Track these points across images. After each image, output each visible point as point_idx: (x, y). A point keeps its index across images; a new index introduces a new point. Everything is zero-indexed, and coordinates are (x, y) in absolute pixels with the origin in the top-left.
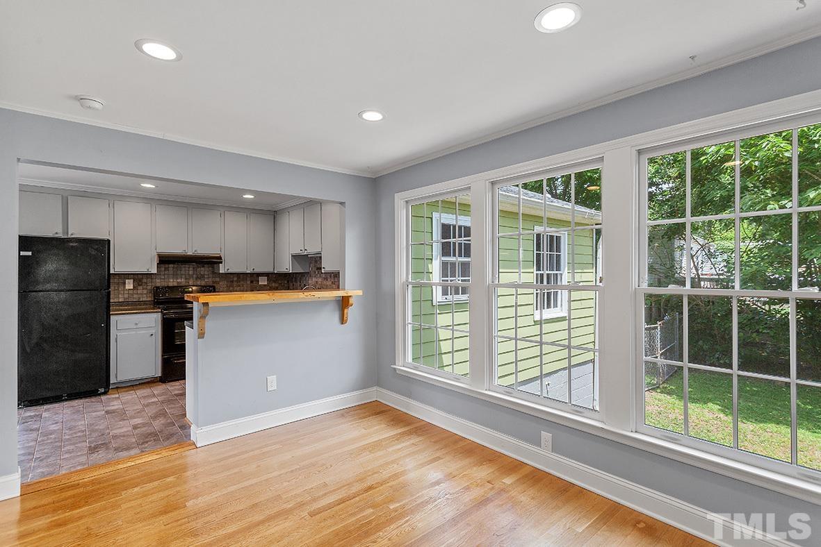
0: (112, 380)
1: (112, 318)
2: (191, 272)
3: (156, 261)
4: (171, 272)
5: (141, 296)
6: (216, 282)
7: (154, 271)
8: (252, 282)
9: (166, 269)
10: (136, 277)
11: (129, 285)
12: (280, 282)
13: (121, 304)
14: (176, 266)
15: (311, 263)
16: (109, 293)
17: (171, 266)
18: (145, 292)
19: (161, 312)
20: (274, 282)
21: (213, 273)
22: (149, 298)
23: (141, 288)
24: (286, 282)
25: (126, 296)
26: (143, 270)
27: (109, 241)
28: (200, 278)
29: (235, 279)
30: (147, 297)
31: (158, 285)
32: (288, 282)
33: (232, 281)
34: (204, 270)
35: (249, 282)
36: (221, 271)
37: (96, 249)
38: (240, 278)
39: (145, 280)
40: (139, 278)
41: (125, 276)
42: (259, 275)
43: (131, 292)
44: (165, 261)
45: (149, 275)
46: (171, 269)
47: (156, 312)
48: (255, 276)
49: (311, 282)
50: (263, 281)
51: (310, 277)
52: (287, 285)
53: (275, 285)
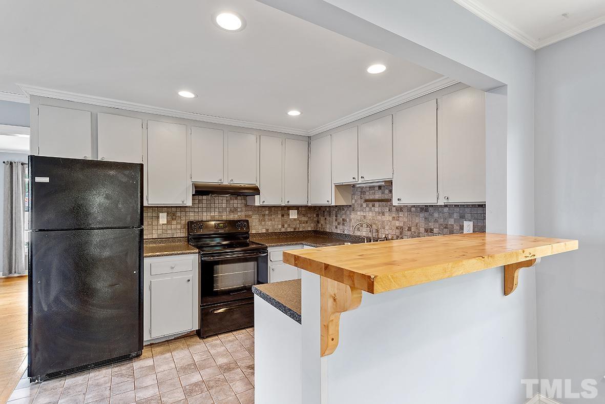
0: (146, 337)
1: (147, 262)
2: (224, 205)
3: (191, 192)
4: (204, 205)
5: (174, 231)
6: (250, 216)
7: (189, 203)
8: (283, 216)
9: (200, 201)
10: (170, 210)
11: (163, 218)
12: (309, 216)
13: (154, 240)
14: (209, 197)
15: (354, 194)
16: (142, 231)
17: (204, 197)
18: (179, 227)
19: (199, 252)
20: (304, 215)
21: (246, 205)
22: (182, 234)
23: (174, 222)
24: (315, 216)
25: (160, 232)
26: (178, 202)
27: (142, 165)
28: (233, 212)
29: (267, 212)
30: (180, 233)
31: (192, 219)
32: (318, 215)
33: (264, 215)
34: (237, 203)
35: (280, 216)
36: (257, 204)
37: (128, 176)
38: (271, 211)
39: (178, 214)
40: (173, 211)
41: (159, 209)
42: (290, 208)
43: (164, 227)
44: (201, 191)
45: (183, 208)
46: (204, 202)
47: (194, 253)
48: (286, 209)
49: (355, 217)
50: (293, 215)
51: (353, 210)
52: (315, 219)
53: (304, 219)
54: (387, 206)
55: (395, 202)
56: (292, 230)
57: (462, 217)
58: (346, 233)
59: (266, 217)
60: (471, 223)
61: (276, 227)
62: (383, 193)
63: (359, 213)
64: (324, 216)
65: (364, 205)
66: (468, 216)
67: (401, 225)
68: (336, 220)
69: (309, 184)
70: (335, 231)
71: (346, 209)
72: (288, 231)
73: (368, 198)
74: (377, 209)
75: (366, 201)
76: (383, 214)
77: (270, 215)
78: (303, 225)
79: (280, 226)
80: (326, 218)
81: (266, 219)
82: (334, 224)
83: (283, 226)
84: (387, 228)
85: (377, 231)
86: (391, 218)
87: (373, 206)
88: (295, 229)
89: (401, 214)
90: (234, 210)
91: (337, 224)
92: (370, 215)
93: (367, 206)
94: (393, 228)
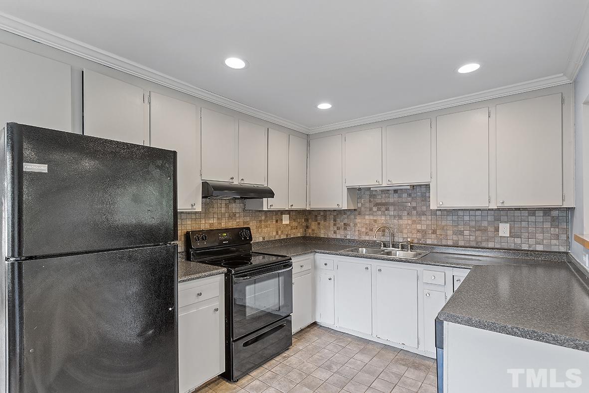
2: (223, 210)
3: (200, 193)
7: (199, 208)
8: (277, 221)
12: (299, 220)
14: (207, 200)
15: (360, 198)
20: (294, 220)
21: (245, 210)
24: (304, 221)
26: (187, 207)
28: (232, 218)
29: (263, 218)
31: (189, 229)
32: (307, 220)
33: (261, 221)
34: (236, 207)
35: (274, 222)
36: (265, 208)
38: (267, 216)
42: (283, 212)
47: (221, 273)
48: (279, 214)
49: (361, 222)
50: (286, 220)
51: (359, 214)
52: (304, 224)
53: (295, 224)
54: (405, 210)
55: (433, 206)
56: (285, 237)
57: (498, 220)
58: (348, 237)
59: (263, 223)
60: (508, 225)
61: (271, 234)
62: (400, 197)
63: (367, 217)
64: (316, 221)
65: (375, 209)
66: (504, 218)
67: (424, 228)
68: (335, 225)
69: (308, 186)
70: (334, 236)
71: (348, 213)
72: (282, 238)
73: (379, 201)
74: (392, 213)
75: (377, 205)
76: (400, 217)
77: (266, 221)
78: (294, 231)
79: (274, 233)
80: (319, 224)
81: (263, 226)
82: (332, 228)
83: (277, 233)
84: (405, 231)
85: (393, 235)
86: (410, 222)
87: (386, 210)
88: (287, 235)
89: (423, 218)
90: (232, 216)
91: (336, 229)
92: (382, 220)
93: (379, 210)
94: (413, 231)
